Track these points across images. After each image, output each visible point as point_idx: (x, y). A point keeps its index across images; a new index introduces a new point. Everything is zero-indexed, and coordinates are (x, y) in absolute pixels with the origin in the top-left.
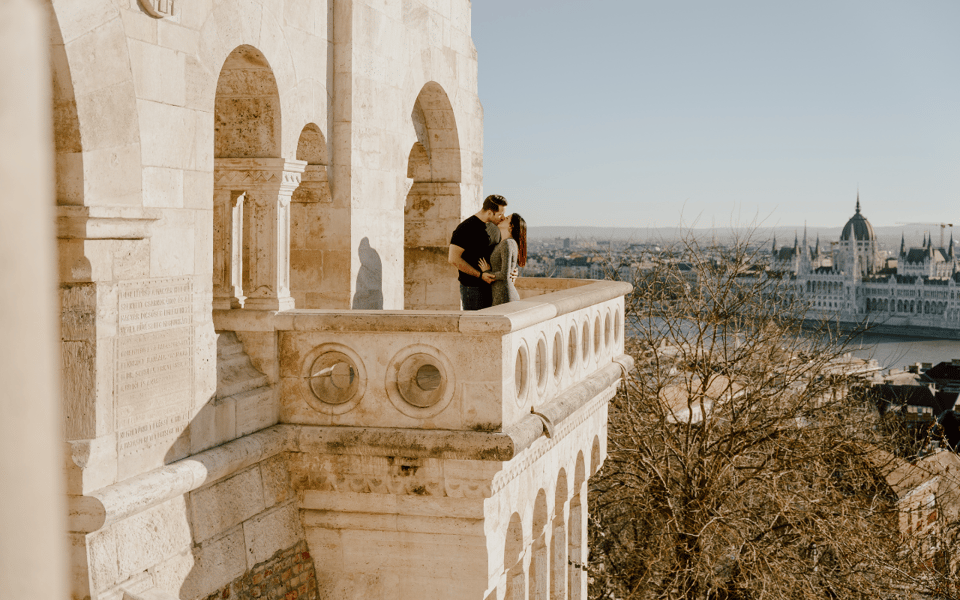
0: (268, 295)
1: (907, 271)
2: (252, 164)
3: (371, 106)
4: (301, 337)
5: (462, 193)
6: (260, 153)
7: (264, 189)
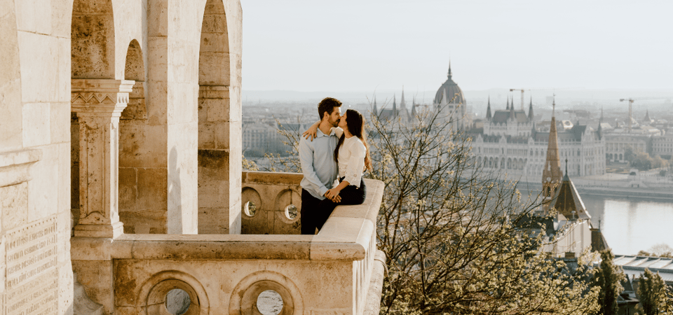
0: (100, 222)
1: (492, 131)
2: (84, 86)
3: (178, 19)
4: (138, 265)
5: (230, 97)
6: (91, 73)
7: (95, 111)
